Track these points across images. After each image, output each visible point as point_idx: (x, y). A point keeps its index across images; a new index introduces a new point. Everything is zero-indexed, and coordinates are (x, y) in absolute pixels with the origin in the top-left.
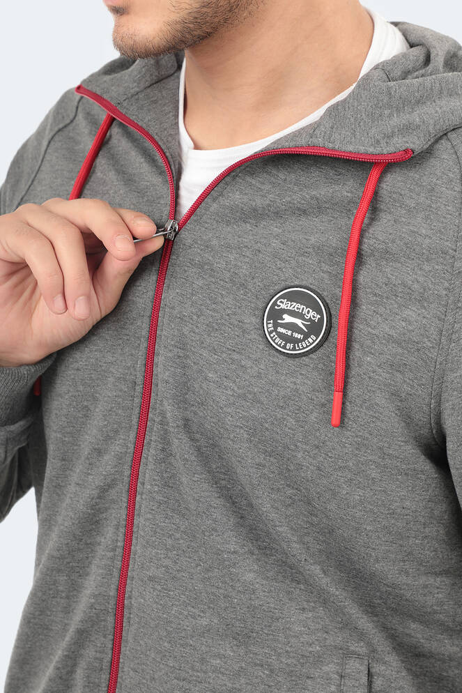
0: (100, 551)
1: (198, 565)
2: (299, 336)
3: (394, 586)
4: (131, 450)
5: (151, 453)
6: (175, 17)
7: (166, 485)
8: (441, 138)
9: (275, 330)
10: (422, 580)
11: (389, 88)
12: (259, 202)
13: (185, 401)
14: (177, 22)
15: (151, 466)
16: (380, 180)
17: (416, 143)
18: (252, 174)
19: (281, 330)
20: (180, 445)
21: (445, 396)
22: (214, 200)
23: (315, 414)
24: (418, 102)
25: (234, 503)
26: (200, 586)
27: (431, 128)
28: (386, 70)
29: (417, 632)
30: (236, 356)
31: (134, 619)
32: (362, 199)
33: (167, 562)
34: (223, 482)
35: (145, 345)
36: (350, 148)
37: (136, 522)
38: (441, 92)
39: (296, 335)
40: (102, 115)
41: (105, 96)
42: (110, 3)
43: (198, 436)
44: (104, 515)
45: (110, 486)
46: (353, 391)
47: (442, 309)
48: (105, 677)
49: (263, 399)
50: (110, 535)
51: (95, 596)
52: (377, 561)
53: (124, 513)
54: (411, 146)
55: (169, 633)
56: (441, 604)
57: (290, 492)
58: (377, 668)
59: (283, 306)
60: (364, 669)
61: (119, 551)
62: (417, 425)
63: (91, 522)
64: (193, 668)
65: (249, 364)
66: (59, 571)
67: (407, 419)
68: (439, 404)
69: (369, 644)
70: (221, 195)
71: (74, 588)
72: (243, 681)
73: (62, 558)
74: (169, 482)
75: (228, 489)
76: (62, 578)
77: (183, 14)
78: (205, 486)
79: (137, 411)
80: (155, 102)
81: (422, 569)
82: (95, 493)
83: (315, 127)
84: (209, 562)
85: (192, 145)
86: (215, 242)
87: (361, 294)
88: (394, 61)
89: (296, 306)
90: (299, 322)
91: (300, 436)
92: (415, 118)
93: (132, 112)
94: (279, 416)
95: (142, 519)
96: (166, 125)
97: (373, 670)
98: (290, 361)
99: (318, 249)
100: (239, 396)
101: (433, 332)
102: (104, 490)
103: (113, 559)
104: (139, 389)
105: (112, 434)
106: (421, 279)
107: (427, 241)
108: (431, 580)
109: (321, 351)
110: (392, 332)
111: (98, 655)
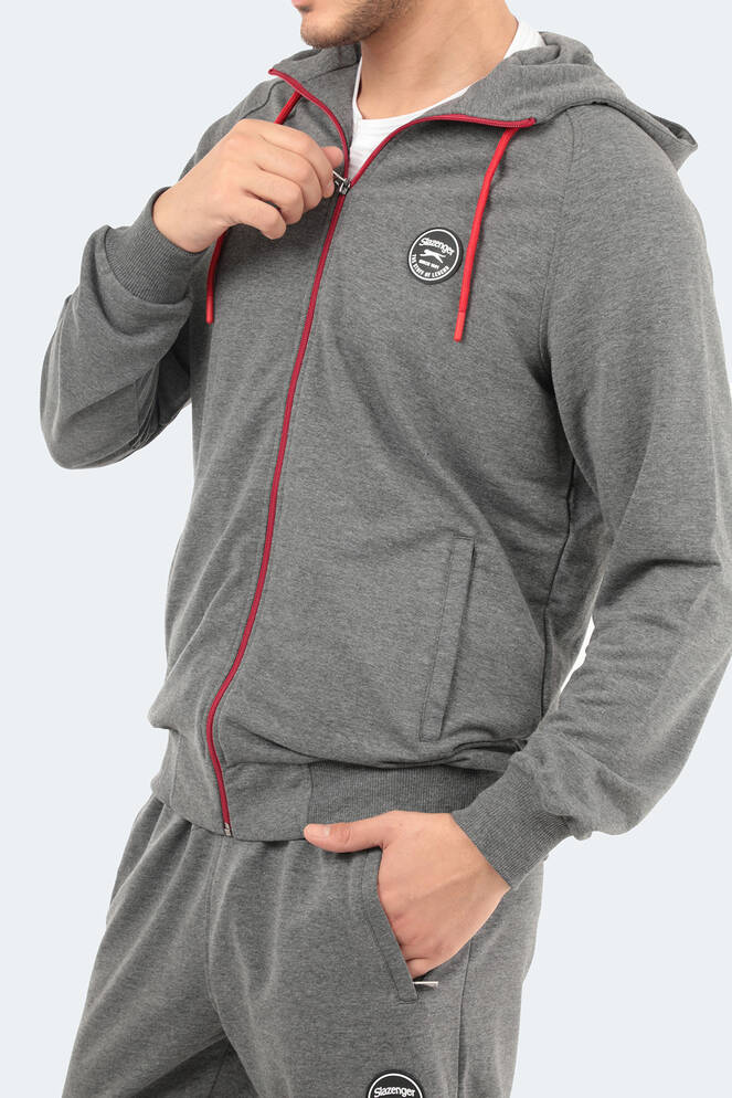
0: (258, 455)
1: (340, 459)
2: (437, 267)
3: (497, 485)
4: (291, 369)
5: (307, 369)
6: (348, 11)
7: (317, 395)
8: (561, 113)
9: (418, 262)
10: (521, 483)
11: (521, 70)
12: (414, 162)
13: (339, 323)
14: (349, 16)
15: (306, 379)
16: (508, 144)
17: (539, 114)
18: (410, 140)
19: (421, 261)
20: (332, 358)
21: (551, 320)
22: (380, 162)
23: (443, 331)
24: (544, 84)
25: (372, 409)
26: (341, 476)
27: (552, 104)
28: (522, 57)
29: (515, 528)
30: (384, 283)
31: (285, 505)
32: (493, 158)
33: (315, 456)
34: (365, 392)
35: (312, 282)
36: (486, 116)
37: (290, 427)
38: (564, 78)
39: (433, 265)
40: (291, 92)
41: (293, 76)
42: (297, 3)
43: (347, 353)
44: (263, 426)
45: (271, 399)
46: (475, 312)
47: (551, 246)
48: (259, 556)
49: (402, 316)
50: (268, 440)
51: (253, 490)
52: (485, 461)
53: (281, 421)
54: (534, 116)
55: (312, 510)
56: (536, 504)
57: (419, 399)
58: (481, 548)
59: (426, 243)
60: (470, 548)
61: (275, 454)
62: (528, 347)
63: (253, 431)
64: (329, 537)
65: (394, 288)
66: (223, 473)
67: (520, 342)
68: (546, 328)
69: (476, 527)
70: (385, 157)
71: (234, 488)
72: (370, 550)
73: (226, 462)
74: (319, 393)
75: (369, 398)
76: (225, 480)
77: (354, 8)
78: (350, 391)
79: (300, 336)
80: (335, 83)
81: (522, 474)
82: (258, 404)
83: (459, 100)
84: (349, 456)
85: (360, 116)
86: (378, 195)
87: (487, 234)
88: (530, 52)
89: (436, 243)
90: (437, 255)
91: (430, 350)
92: (541, 95)
93: (314, 89)
94: (414, 331)
95: (296, 424)
96: (341, 102)
97: (477, 550)
98: (427, 288)
99: (459, 198)
100: (383, 315)
101: (543, 263)
102: (267, 402)
103: (269, 460)
104: (303, 318)
105: (276, 356)
106: (536, 221)
107: (542, 190)
108: (528, 484)
109: (453, 279)
110: (510, 264)
111: (254, 540)
